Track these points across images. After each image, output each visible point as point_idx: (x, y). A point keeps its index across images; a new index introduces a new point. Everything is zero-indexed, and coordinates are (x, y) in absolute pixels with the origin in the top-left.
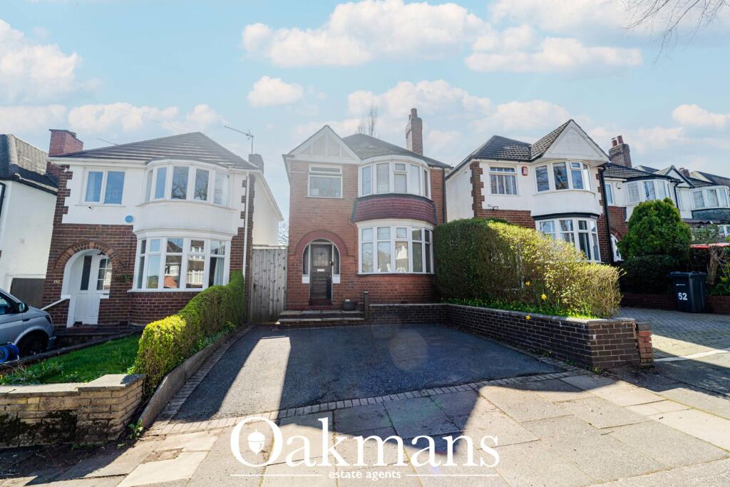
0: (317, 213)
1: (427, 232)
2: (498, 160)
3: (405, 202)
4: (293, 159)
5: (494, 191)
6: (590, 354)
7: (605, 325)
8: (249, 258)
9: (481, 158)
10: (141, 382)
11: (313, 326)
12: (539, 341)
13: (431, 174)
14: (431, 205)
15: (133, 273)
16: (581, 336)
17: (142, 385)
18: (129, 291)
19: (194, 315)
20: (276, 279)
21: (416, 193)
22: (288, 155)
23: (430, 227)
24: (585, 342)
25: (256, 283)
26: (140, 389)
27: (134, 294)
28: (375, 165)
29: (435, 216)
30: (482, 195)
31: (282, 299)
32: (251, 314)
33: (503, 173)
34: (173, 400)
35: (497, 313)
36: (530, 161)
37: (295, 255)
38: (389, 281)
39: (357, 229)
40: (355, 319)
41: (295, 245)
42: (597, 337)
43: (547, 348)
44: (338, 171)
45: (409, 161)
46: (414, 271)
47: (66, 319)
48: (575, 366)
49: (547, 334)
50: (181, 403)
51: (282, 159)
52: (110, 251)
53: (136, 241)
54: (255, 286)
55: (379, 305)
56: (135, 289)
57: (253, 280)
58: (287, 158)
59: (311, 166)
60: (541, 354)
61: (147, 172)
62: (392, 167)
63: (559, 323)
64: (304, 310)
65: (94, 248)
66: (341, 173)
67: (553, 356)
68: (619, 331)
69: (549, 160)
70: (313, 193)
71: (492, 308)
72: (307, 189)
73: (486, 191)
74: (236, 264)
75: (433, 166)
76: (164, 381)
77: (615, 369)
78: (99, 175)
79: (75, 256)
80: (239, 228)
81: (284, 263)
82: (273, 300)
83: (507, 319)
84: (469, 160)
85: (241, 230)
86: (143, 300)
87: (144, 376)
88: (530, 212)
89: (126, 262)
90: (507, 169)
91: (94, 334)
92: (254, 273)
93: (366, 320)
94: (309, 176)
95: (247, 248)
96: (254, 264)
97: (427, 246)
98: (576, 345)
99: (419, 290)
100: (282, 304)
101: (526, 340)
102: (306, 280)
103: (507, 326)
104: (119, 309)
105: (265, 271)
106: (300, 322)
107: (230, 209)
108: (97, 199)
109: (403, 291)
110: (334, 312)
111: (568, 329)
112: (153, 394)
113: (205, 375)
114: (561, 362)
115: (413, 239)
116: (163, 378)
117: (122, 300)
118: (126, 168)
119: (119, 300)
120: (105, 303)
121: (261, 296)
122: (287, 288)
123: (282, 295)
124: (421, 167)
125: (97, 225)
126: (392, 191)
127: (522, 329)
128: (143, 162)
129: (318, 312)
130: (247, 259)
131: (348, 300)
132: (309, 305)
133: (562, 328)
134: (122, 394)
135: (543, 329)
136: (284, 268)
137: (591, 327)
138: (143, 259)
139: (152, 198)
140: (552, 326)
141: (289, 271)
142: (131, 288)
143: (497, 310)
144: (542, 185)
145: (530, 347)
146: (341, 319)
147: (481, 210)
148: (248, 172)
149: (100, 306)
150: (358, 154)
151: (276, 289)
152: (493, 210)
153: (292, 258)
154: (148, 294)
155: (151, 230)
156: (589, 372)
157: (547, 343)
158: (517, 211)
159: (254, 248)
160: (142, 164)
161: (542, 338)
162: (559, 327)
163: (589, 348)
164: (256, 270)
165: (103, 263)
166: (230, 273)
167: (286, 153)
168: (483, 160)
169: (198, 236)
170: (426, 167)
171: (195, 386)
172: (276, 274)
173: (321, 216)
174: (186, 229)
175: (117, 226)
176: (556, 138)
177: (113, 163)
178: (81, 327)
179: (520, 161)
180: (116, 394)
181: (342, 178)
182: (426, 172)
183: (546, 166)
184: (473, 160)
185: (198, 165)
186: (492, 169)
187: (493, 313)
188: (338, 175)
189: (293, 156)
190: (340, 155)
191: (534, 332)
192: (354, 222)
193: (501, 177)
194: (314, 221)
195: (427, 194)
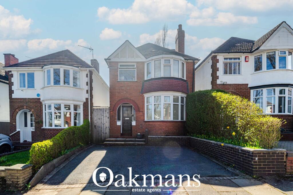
0: (123, 90)
1: (182, 98)
2: (229, 53)
3: (170, 82)
4: (110, 61)
5: (226, 73)
6: (253, 168)
7: (265, 152)
8: (92, 113)
9: (218, 53)
10: (31, 168)
11: (120, 146)
12: (229, 159)
13: (186, 65)
14: (186, 83)
15: (42, 120)
16: (249, 158)
17: (32, 169)
18: (42, 128)
19: (58, 140)
20: (105, 123)
21: (176, 76)
22: (108, 59)
23: (184, 95)
24: (251, 161)
25: (95, 125)
26: (31, 170)
27: (44, 129)
28: (153, 61)
29: (188, 89)
30: (217, 75)
31: (108, 132)
32: (94, 139)
33: (233, 61)
34: (48, 176)
35: (211, 143)
36: (251, 52)
37: (113, 111)
38: (160, 125)
39: (144, 98)
40: (140, 143)
41: (113, 106)
42: (258, 159)
43: (232, 163)
44: (134, 66)
45: (172, 58)
46: (173, 119)
47: (20, 139)
48: (244, 173)
49: (233, 156)
50: (50, 177)
51: (105, 61)
52: (33, 110)
53: (42, 105)
54: (95, 126)
55: (153, 137)
56: (44, 127)
57: (94, 123)
58: (107, 61)
59: (119, 64)
60: (229, 166)
61: (43, 72)
62: (162, 62)
63: (239, 150)
64: (118, 138)
65: (26, 109)
66: (135, 67)
67: (234, 167)
68: (274, 156)
69: (263, 51)
70: (122, 78)
71: (210, 140)
72: (118, 77)
73: (220, 73)
74: (86, 116)
75: (187, 60)
76: (42, 168)
77: (267, 177)
78: (24, 74)
79: (20, 113)
80: (86, 98)
81: (108, 115)
82: (104, 133)
83: (215, 146)
84: (210, 55)
85: (87, 99)
86: (47, 132)
87: (32, 165)
88: (248, 84)
89: (39, 115)
90: (235, 59)
91: (29, 146)
92: (94, 120)
93: (146, 144)
94: (119, 70)
95: (90, 108)
96: (94, 116)
97: (182, 106)
98: (246, 163)
99: (176, 129)
100: (108, 135)
101: (223, 158)
102: (119, 123)
103: (215, 150)
104: (39, 135)
105: (99, 119)
106: (114, 144)
107: (82, 89)
108: (24, 87)
109: (167, 129)
110: (132, 139)
111: (243, 154)
112: (37, 173)
113: (64, 166)
114: (238, 171)
115: (174, 102)
116: (41, 166)
117: (40, 132)
118: (34, 71)
119: (39, 132)
120: (34, 133)
121: (98, 131)
122: (110, 127)
123: (108, 131)
124: (180, 61)
125: (26, 98)
126: (162, 76)
127: (222, 152)
128: (41, 67)
129: (124, 139)
130: (90, 113)
131: (139, 134)
132: (121, 136)
133: (241, 153)
134: (21, 172)
135: (232, 153)
136: (108, 118)
137: (255, 154)
138: (45, 113)
139: (46, 85)
140: (236, 152)
141: (110, 119)
142: (43, 126)
143: (211, 141)
144: (258, 67)
145: (225, 162)
146: (134, 143)
147: (216, 84)
148: (88, 69)
149: (32, 134)
150: (144, 56)
151: (105, 127)
152: (224, 84)
153: (112, 113)
154: (49, 129)
155: (47, 100)
156: (250, 177)
157: (233, 160)
158: (239, 84)
159: (94, 108)
160: (40, 68)
161: (231, 157)
162: (239, 152)
163: (252, 165)
164: (95, 118)
165: (31, 115)
166: (84, 120)
167: (107, 58)
168: (219, 54)
169: (68, 103)
170: (183, 61)
171: (58, 170)
172: (104, 120)
173: (126, 91)
174: (62, 100)
175: (34, 98)
176: (271, 35)
177: (28, 68)
178: (26, 143)
179: (244, 53)
180: (19, 172)
181: (136, 70)
182: (183, 64)
183: (262, 55)
184: (213, 54)
185: (64, 67)
186: (225, 59)
187: (210, 143)
188: (133, 68)
189: (110, 59)
190: (135, 57)
191: (227, 154)
192: (142, 94)
193: (230, 64)
194: (122, 94)
195: (183, 76)
